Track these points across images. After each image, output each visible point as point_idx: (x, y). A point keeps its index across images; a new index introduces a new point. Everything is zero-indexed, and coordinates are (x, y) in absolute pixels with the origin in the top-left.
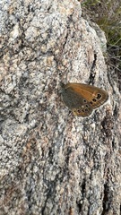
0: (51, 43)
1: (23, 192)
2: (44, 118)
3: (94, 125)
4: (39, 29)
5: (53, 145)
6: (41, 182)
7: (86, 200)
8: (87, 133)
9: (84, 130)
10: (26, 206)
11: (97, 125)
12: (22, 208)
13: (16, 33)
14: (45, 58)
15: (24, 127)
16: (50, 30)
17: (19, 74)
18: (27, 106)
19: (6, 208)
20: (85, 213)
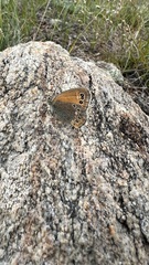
0: (31, 77)
1: (42, 220)
2: (44, 140)
3: (110, 134)
5: (63, 163)
6: (60, 204)
7: (130, 215)
8: (104, 144)
9: (100, 142)
10: (52, 238)
12: (48, 241)
15: (26, 155)
17: (8, 112)
18: (23, 134)
19: (30, 249)
20: (137, 232)
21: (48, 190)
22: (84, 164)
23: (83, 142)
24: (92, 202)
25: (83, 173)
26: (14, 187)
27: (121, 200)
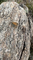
1: (5, 43)
2: (9, 29)
3: (20, 30)
4: (6, 12)
5: (11, 34)
6: (9, 41)
7: (18, 44)
8: (18, 32)
9: (18, 31)
10: (6, 45)
11: (21, 30)
12: (6, 46)
13: (2, 14)
14: (8, 18)
15: (5, 31)
16: (9, 12)
17: (3, 22)
18: (5, 27)
19: (3, 46)
20: (18, 47)
21: (7, 39)
22: (14, 35)
23: (15, 31)
24: (13, 42)
25: (13, 37)
26: (2, 36)
27: (18, 42)
